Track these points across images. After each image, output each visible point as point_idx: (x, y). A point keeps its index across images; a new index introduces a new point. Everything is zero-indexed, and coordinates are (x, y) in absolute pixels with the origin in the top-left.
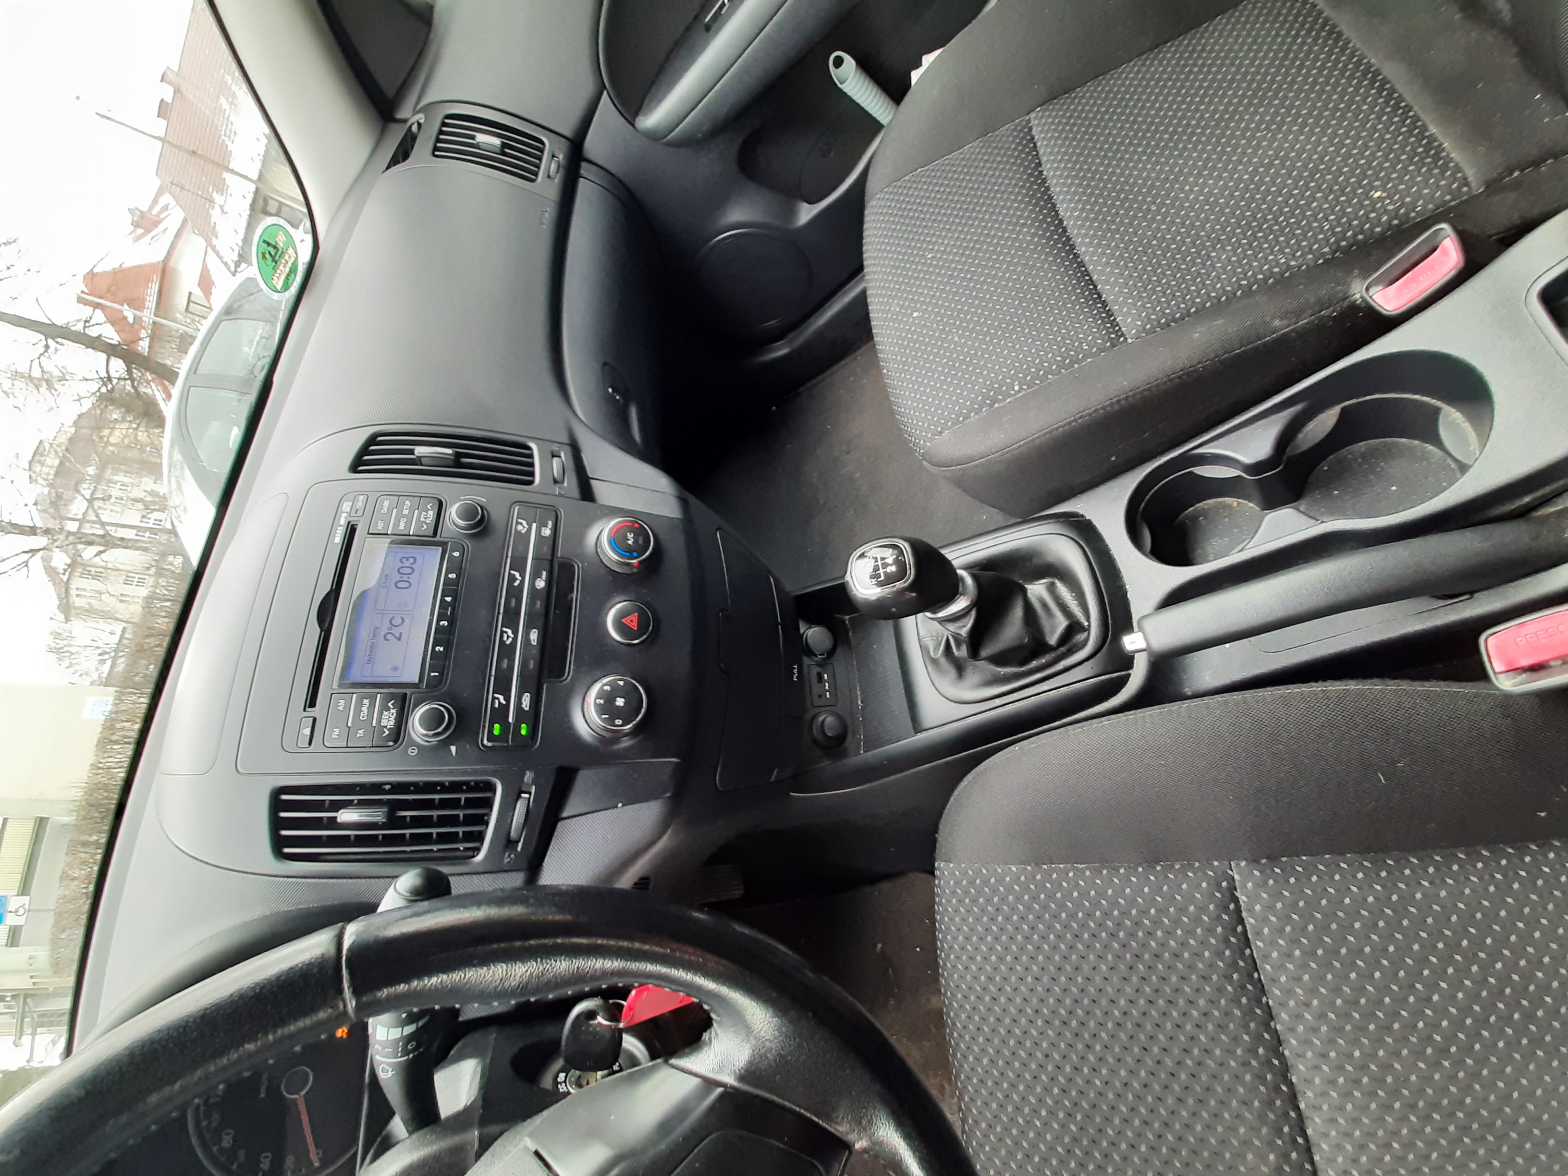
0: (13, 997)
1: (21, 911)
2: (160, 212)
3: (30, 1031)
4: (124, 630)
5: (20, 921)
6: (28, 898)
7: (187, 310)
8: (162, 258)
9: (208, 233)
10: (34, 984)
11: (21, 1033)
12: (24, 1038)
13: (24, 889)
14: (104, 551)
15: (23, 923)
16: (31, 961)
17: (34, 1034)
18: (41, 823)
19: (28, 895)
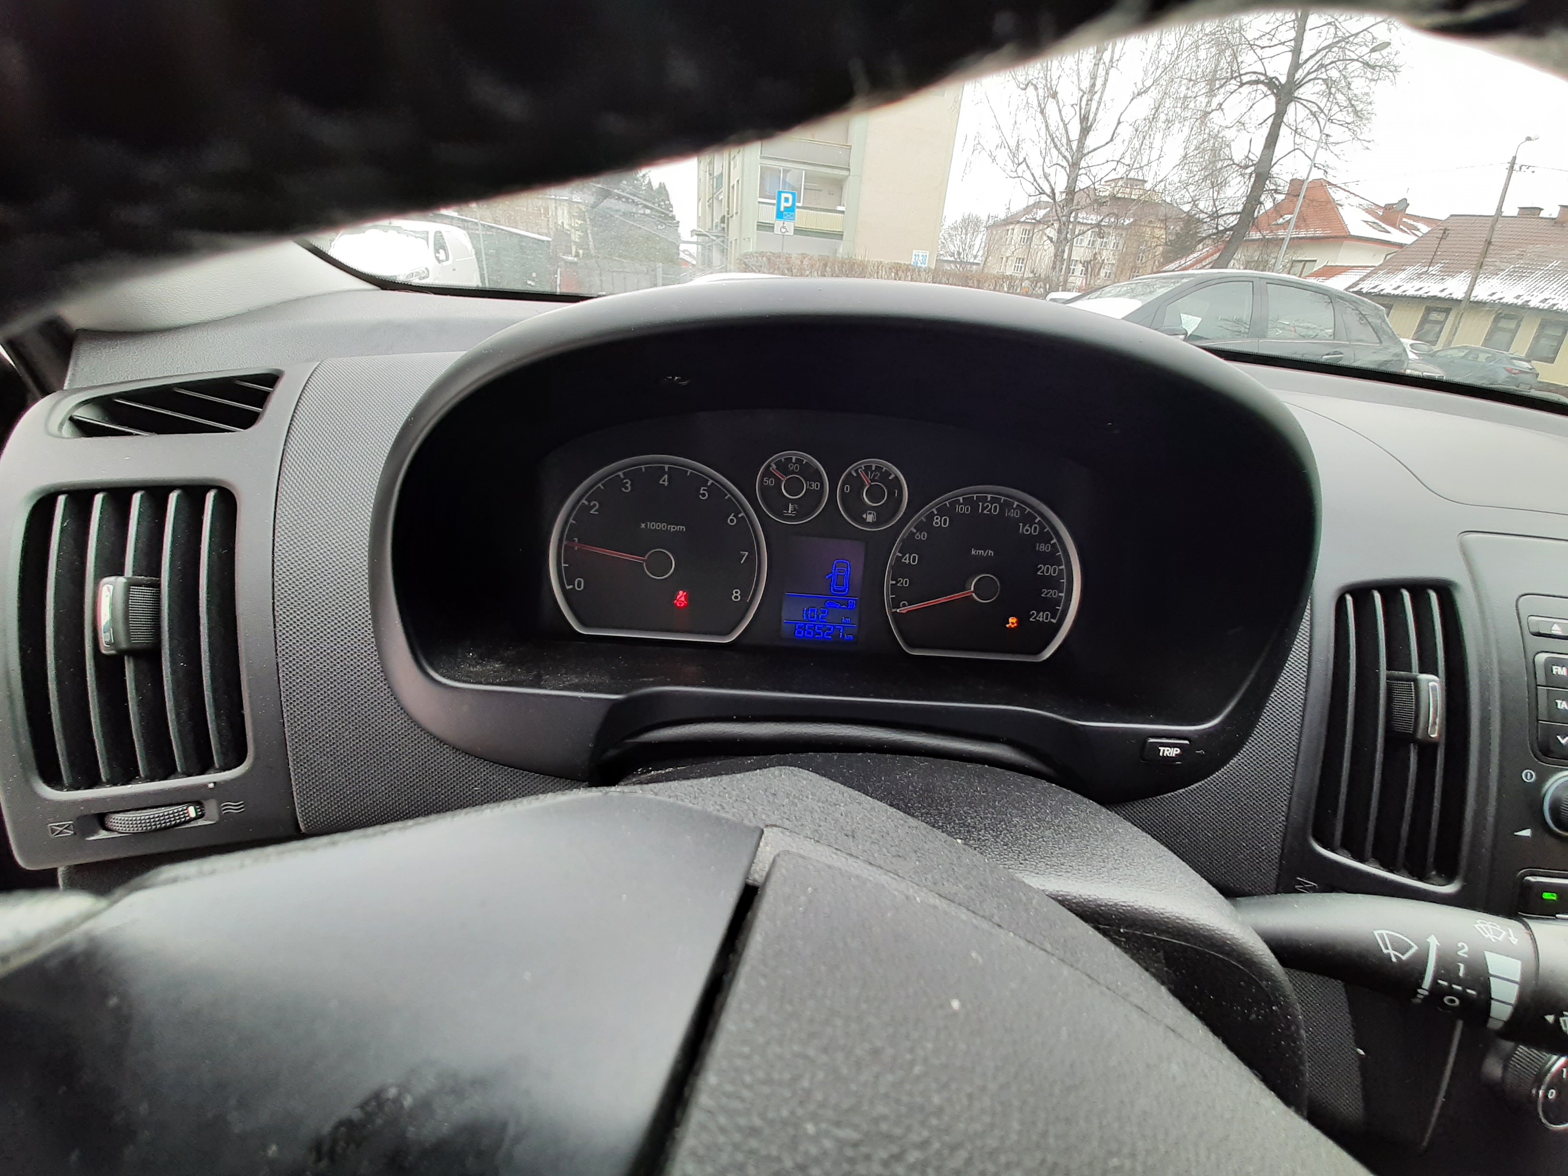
0: (724, 228)
1: (783, 230)
2: (1405, 224)
3: (700, 241)
4: (978, 264)
5: (777, 230)
6: (792, 234)
7: (1294, 262)
8: (1352, 233)
9: (1391, 267)
10: (731, 242)
11: (699, 235)
12: (695, 237)
13: (798, 231)
14: (1052, 242)
15: (775, 232)
16: (747, 239)
17: (697, 243)
18: (839, 236)
19: (795, 234)
